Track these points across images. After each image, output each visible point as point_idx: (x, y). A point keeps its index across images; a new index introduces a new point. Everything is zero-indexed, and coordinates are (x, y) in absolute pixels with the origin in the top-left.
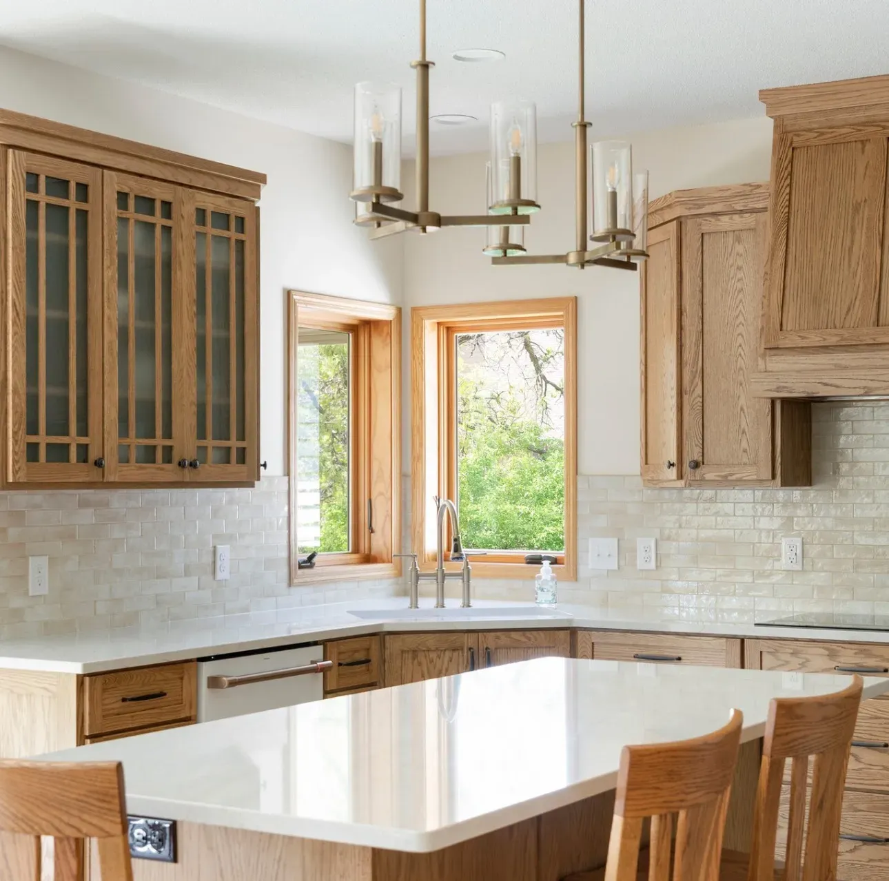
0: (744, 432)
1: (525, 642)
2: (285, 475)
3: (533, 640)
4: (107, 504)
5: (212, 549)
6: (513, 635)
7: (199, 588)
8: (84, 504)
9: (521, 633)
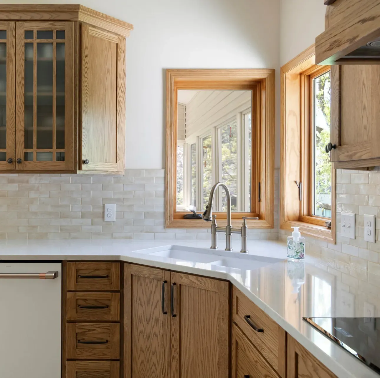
0: (365, 108)
1: (197, 284)
2: (163, 169)
3: (203, 284)
4: (27, 182)
5: (102, 206)
6: (191, 277)
7: (92, 225)
8: (11, 181)
9: (194, 277)
